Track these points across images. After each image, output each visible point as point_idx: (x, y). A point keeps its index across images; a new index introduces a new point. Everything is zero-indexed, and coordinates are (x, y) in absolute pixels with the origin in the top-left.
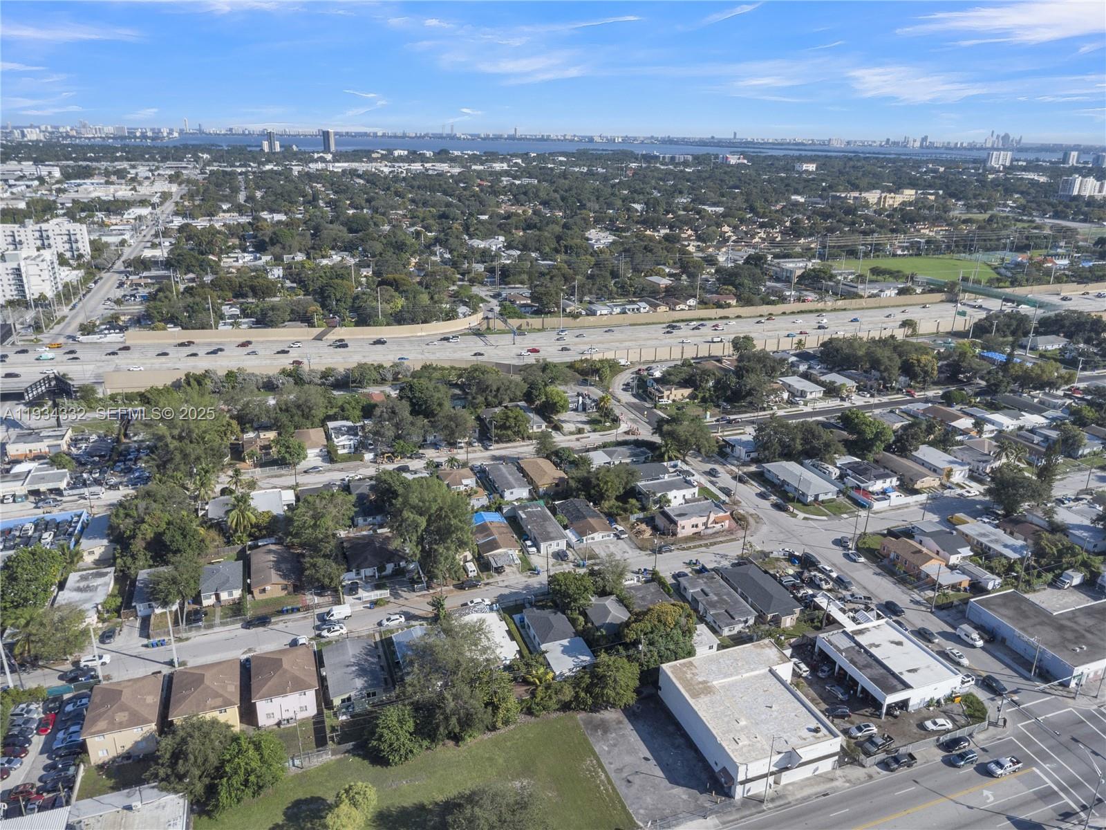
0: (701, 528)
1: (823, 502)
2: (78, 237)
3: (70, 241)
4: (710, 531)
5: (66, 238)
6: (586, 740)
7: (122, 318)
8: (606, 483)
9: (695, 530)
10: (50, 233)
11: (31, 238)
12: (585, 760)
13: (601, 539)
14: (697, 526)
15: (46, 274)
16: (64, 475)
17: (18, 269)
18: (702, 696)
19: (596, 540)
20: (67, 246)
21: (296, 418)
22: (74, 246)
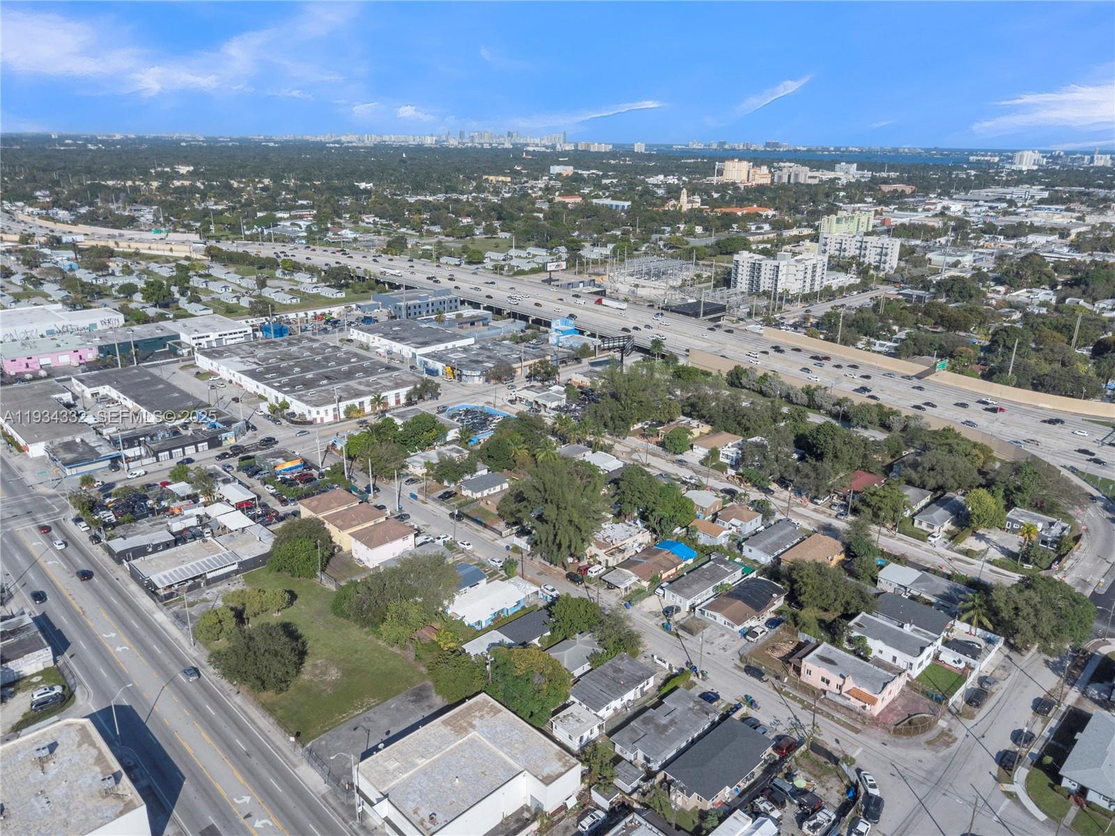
0: (833, 687)
1: (1089, 804)
2: (889, 251)
3: (881, 254)
4: (839, 700)
5: (879, 250)
6: (398, 692)
7: (811, 320)
8: (806, 584)
9: (823, 686)
10: (868, 245)
11: (853, 247)
12: (374, 697)
13: (722, 623)
14: (828, 682)
15: (800, 275)
16: (560, 399)
17: (778, 267)
18: (449, 728)
19: (717, 621)
20: (878, 258)
21: (730, 421)
22: (883, 258)
